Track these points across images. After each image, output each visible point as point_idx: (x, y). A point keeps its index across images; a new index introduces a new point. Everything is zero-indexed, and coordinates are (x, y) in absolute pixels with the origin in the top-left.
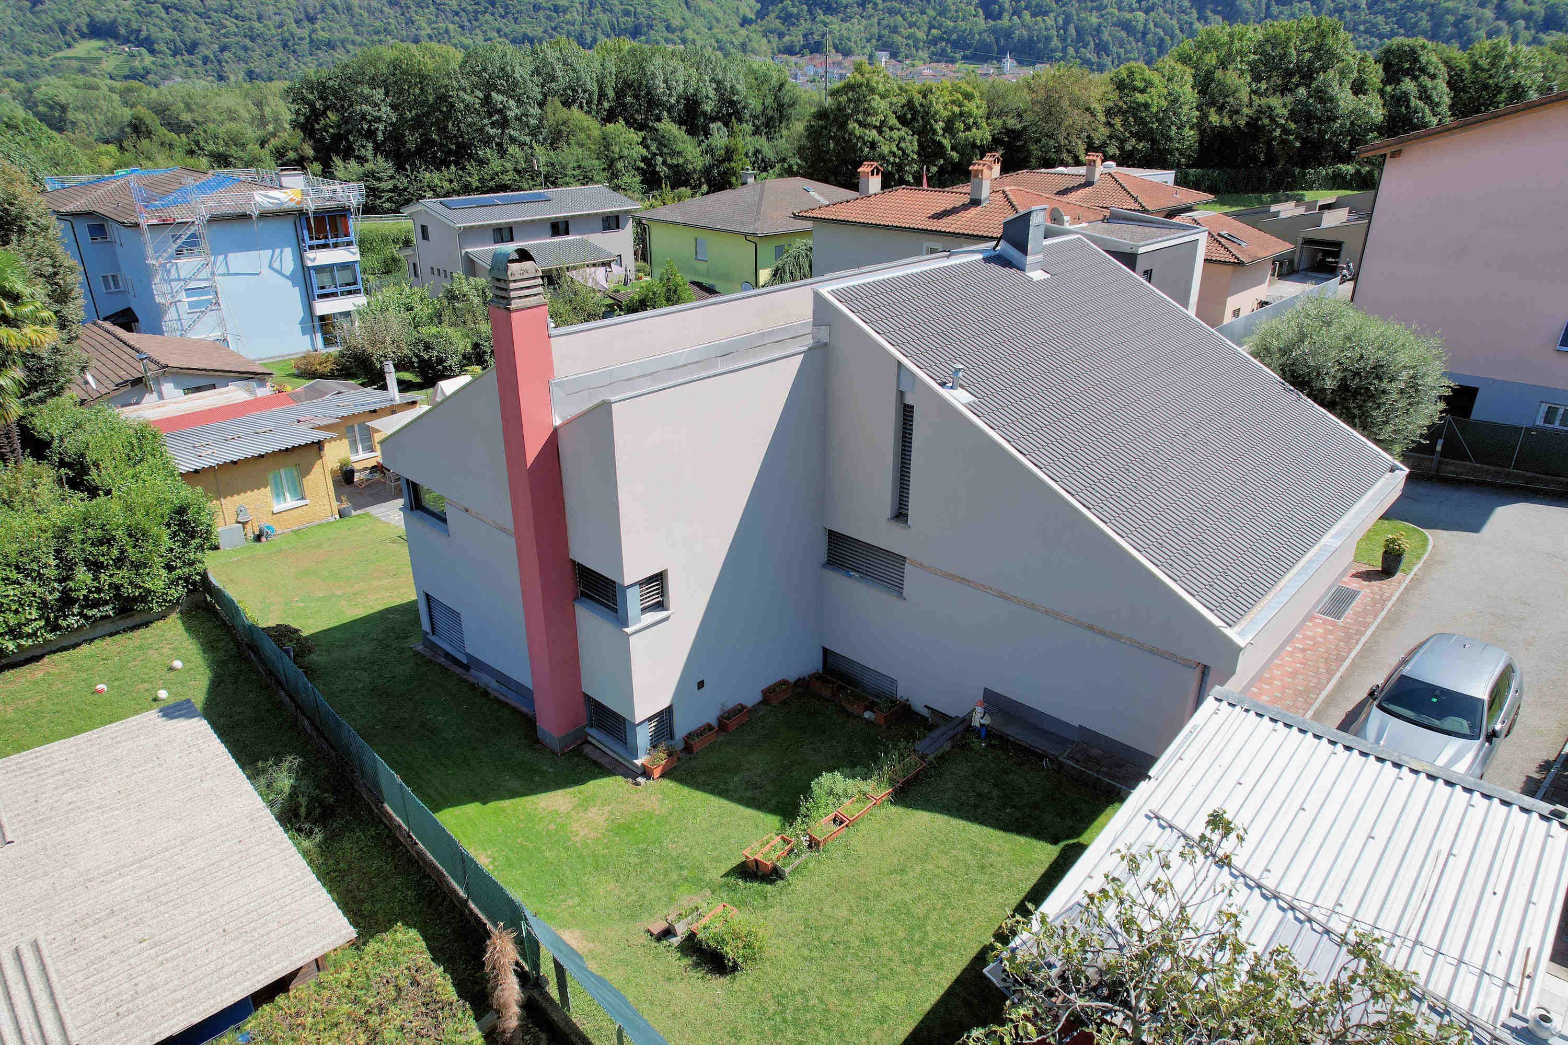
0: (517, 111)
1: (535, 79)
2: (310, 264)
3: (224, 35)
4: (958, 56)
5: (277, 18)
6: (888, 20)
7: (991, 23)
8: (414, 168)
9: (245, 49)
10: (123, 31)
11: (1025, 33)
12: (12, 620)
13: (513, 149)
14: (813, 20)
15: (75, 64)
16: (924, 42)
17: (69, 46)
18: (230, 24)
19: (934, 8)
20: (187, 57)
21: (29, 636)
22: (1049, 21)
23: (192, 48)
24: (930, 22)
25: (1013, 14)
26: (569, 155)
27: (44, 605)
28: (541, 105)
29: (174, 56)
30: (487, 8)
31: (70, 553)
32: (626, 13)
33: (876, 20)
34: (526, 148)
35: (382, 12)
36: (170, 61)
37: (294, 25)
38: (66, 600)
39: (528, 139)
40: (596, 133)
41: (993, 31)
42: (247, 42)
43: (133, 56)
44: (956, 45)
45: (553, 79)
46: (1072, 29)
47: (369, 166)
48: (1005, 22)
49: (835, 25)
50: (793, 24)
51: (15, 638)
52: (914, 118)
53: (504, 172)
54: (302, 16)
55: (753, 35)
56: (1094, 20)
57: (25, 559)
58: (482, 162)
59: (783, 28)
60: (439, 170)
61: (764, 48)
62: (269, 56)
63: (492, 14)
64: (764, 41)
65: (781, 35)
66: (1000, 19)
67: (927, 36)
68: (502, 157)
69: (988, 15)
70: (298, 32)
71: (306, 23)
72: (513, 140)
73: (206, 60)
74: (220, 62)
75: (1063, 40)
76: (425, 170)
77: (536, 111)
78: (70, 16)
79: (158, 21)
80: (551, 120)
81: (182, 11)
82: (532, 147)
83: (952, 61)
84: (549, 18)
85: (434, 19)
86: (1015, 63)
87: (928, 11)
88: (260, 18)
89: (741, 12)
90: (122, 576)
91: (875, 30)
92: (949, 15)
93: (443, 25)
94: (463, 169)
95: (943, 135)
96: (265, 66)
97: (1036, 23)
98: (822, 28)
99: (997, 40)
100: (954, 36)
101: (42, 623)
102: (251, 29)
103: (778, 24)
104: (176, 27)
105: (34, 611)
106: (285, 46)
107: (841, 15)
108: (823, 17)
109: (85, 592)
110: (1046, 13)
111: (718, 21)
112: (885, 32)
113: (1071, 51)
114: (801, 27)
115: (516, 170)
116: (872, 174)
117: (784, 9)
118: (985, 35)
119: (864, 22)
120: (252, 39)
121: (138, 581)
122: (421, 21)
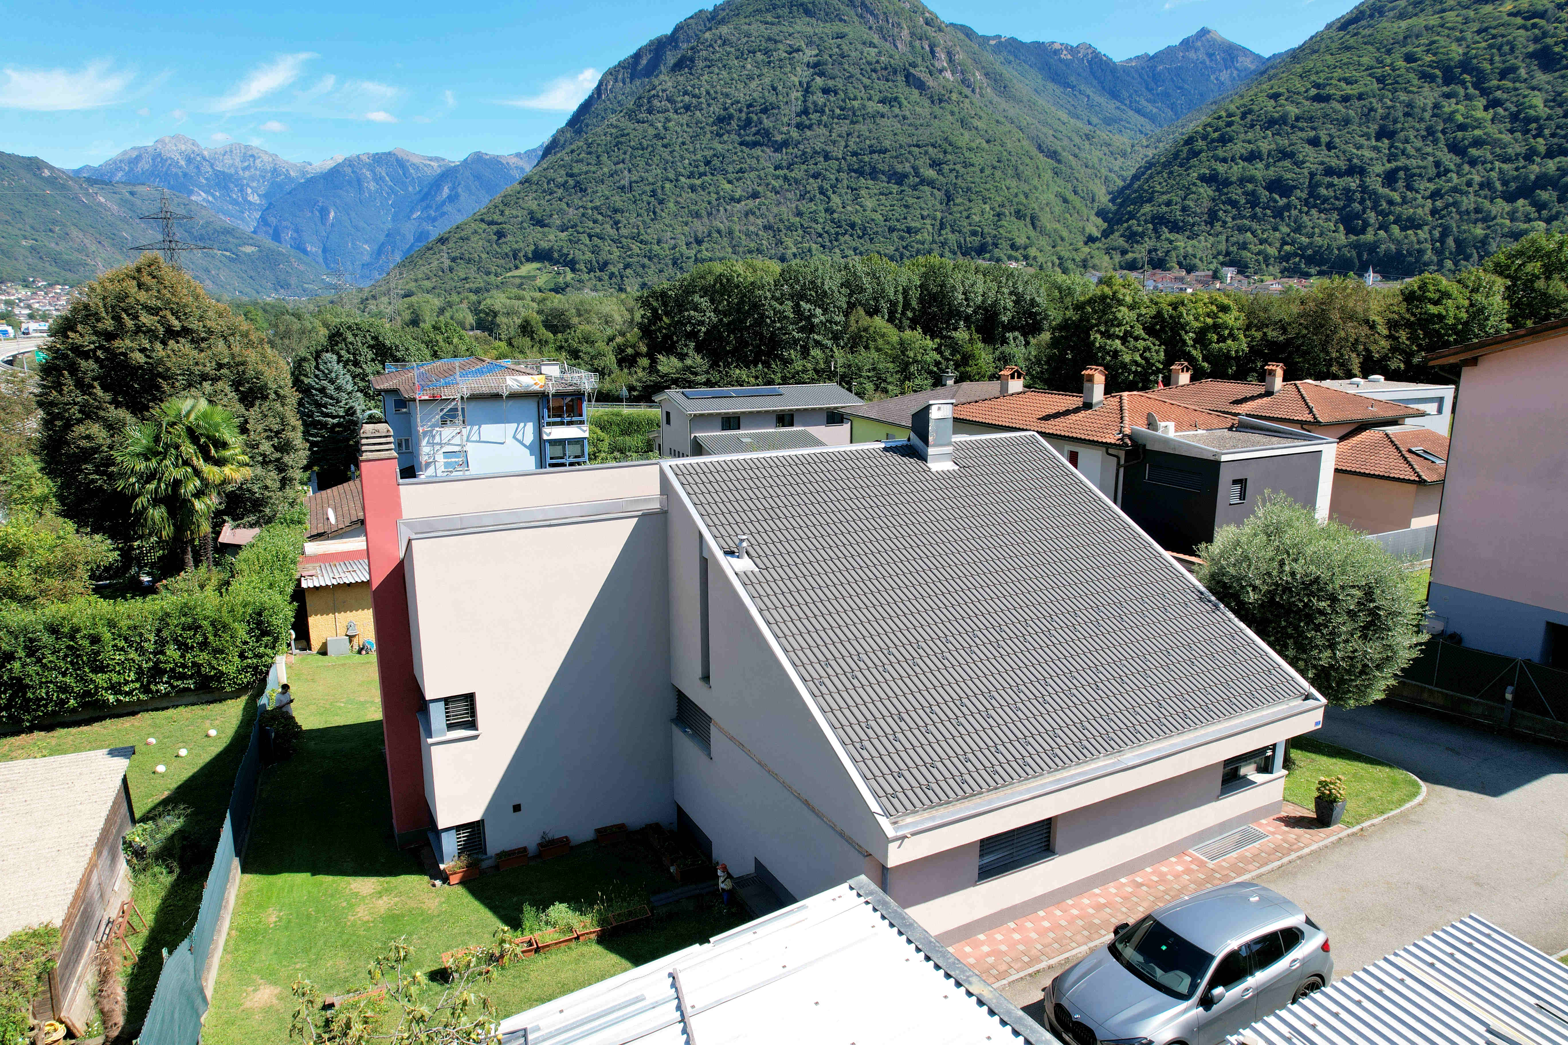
0: (822, 318)
1: (843, 290)
2: (545, 437)
3: (629, 256)
4: (1313, 271)
5: (673, 242)
6: (1238, 237)
7: (1353, 238)
8: (728, 365)
9: (643, 266)
10: (556, 255)
11: (1393, 247)
12: (115, 678)
13: (816, 352)
14: (1158, 238)
15: (518, 281)
16: (1275, 258)
17: (517, 268)
18: (635, 247)
19: (1288, 225)
20: (598, 274)
21: (127, 694)
22: (1423, 234)
23: (603, 266)
24: (1283, 239)
25: (1379, 229)
26: (866, 358)
27: (140, 672)
28: (847, 315)
29: (589, 273)
30: (846, 231)
31: (165, 633)
32: (974, 233)
33: (1224, 237)
34: (828, 351)
35: (757, 235)
36: (585, 277)
37: (685, 247)
38: (157, 671)
39: (829, 343)
40: (895, 339)
41: (1356, 246)
42: (646, 261)
43: (559, 274)
44: (1310, 261)
45: (862, 290)
46: (1450, 242)
47: (689, 362)
48: (1369, 236)
49: (1181, 242)
50: (1138, 242)
51: (115, 694)
52: (1163, 329)
53: (805, 371)
54: (692, 240)
55: (1096, 252)
56: (1479, 231)
57: (131, 633)
58: (786, 362)
59: (1126, 246)
60: (748, 367)
61: (1105, 264)
62: (660, 271)
63: (851, 235)
64: (1107, 258)
65: (1124, 252)
66: (1364, 233)
67: (1279, 252)
68: (805, 358)
69: (1349, 230)
70: (687, 252)
71: (694, 245)
72: (818, 343)
73: (612, 276)
74: (622, 277)
75: (1439, 252)
76: (736, 367)
77: (840, 318)
78: (522, 245)
79: (582, 247)
80: (853, 327)
81: (601, 238)
82: (832, 350)
83: (1307, 275)
84: (902, 238)
85: (800, 239)
86: (1379, 278)
87: (1280, 228)
88: (659, 242)
89: (1087, 230)
90: (203, 657)
91: (1223, 247)
92: (1304, 231)
93: (807, 245)
94: (769, 367)
95: (1194, 346)
96: (656, 280)
97: (1406, 237)
98: (1166, 245)
99: (1359, 256)
100: (1309, 252)
101: (138, 685)
102: (650, 251)
103: (1121, 242)
104: (595, 251)
105: (132, 674)
106: (675, 263)
107: (1187, 233)
108: (1168, 235)
109: (171, 666)
110: (1419, 227)
111: (1062, 239)
112: (1234, 249)
113: (1449, 264)
114: (1145, 245)
115: (815, 370)
116: (1012, 377)
117: (1129, 228)
118: (1345, 251)
119: (1211, 239)
120: (650, 259)
121: (214, 662)
122: (789, 242)
